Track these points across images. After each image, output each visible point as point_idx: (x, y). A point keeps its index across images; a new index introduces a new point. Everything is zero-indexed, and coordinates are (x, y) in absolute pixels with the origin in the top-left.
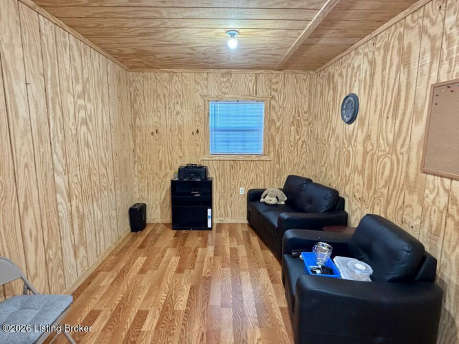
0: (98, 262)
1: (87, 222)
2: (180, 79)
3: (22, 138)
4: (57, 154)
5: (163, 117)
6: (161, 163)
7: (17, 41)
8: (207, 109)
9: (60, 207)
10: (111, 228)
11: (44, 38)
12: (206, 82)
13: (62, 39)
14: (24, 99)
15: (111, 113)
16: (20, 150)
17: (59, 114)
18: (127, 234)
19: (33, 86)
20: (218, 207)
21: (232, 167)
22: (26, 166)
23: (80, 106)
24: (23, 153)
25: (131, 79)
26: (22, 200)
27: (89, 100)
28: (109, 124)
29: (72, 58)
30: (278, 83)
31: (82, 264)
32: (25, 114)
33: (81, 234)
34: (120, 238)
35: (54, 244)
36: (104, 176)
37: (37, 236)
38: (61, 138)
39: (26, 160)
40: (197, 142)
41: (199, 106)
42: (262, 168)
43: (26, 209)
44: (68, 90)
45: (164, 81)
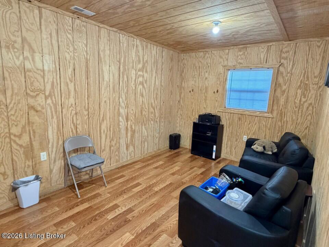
0: (141, 157)
1: (136, 135)
2: (210, 55)
3: (105, 90)
4: (122, 98)
5: (197, 81)
6: (193, 111)
7: (107, 48)
8: (225, 76)
9: (120, 123)
10: (153, 142)
11: (121, 44)
12: (227, 56)
13: (132, 43)
14: (108, 72)
15: (163, 78)
16: (103, 95)
17: (126, 79)
18: (165, 149)
19: (113, 67)
20: (226, 146)
21: (240, 119)
22: (105, 102)
23: (140, 76)
24: (104, 96)
25: (182, 58)
26: (101, 116)
27: (146, 72)
28: (160, 85)
29: (137, 51)
30: (289, 52)
31: (130, 155)
32: (107, 80)
33: (132, 140)
34: (159, 150)
35: (115, 139)
36: (152, 113)
37: (107, 133)
38: (125, 91)
39: (106, 99)
40: (216, 99)
41: (220, 74)
42: (264, 123)
43: (103, 120)
44: (133, 67)
45: (200, 58)
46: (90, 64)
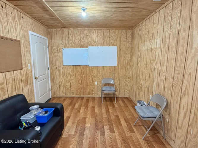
3: (192, 59)
24: (190, 67)
26: (184, 89)
39: (191, 71)
43: (184, 94)
46: (181, 34)
